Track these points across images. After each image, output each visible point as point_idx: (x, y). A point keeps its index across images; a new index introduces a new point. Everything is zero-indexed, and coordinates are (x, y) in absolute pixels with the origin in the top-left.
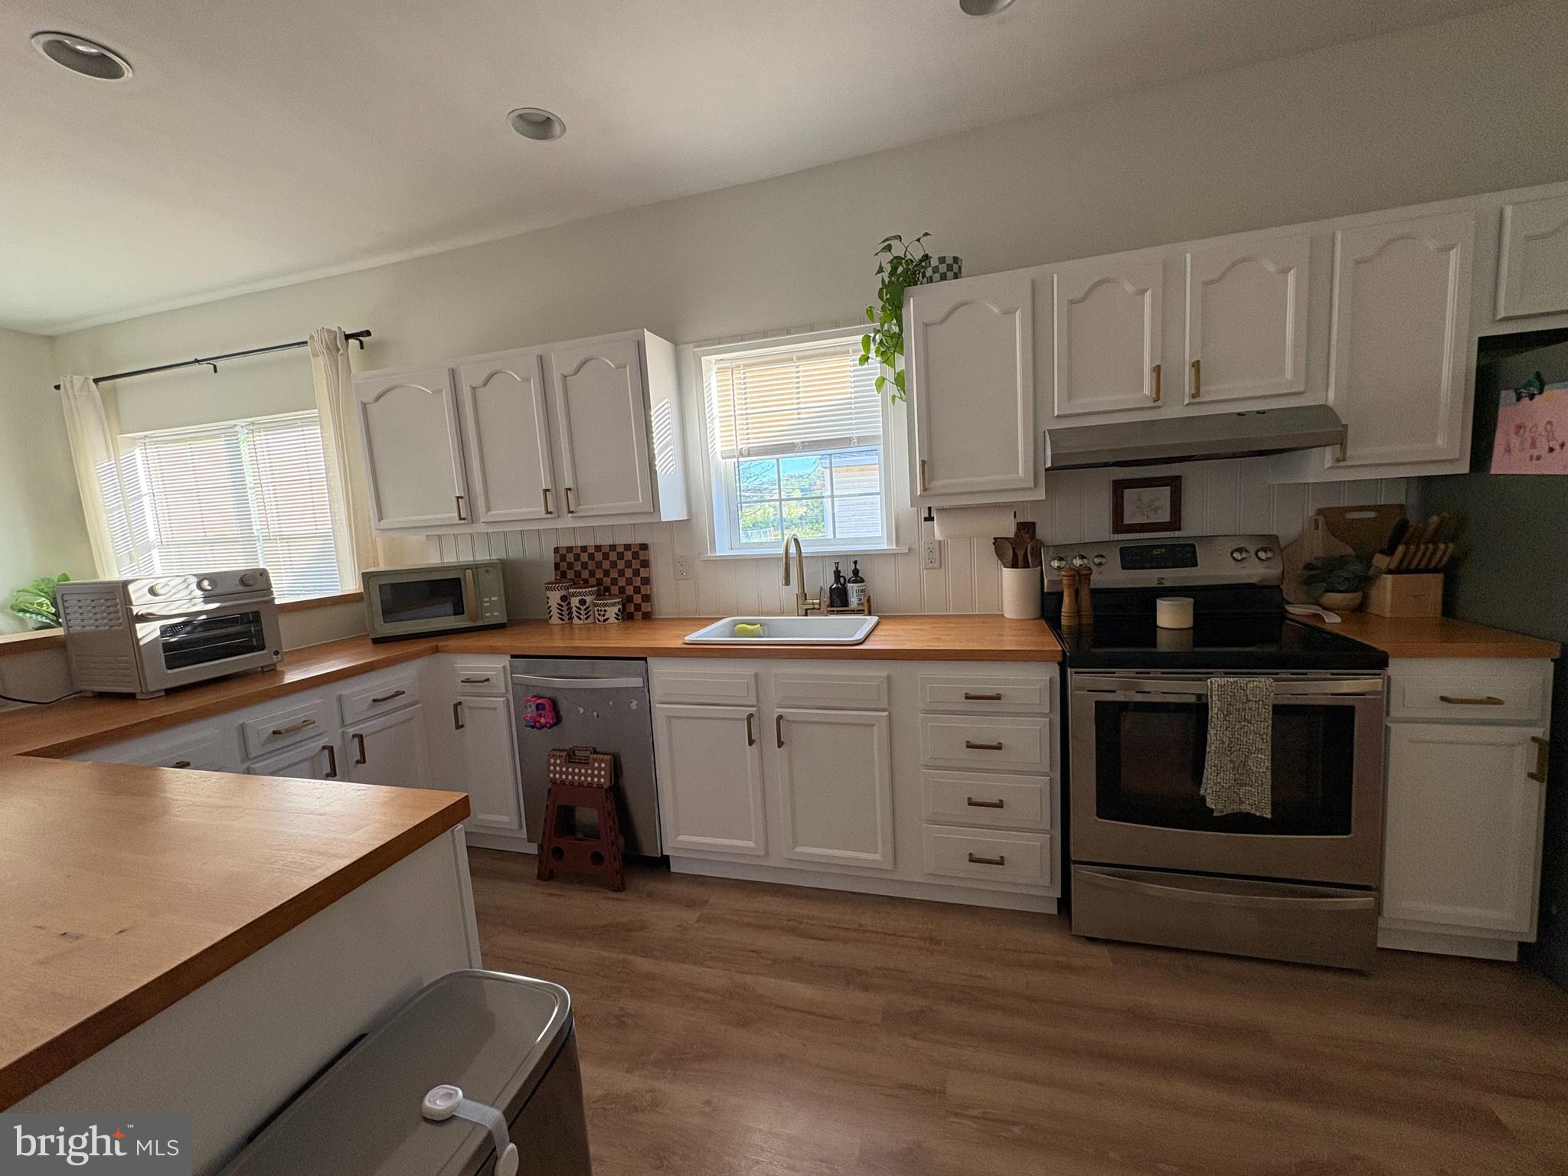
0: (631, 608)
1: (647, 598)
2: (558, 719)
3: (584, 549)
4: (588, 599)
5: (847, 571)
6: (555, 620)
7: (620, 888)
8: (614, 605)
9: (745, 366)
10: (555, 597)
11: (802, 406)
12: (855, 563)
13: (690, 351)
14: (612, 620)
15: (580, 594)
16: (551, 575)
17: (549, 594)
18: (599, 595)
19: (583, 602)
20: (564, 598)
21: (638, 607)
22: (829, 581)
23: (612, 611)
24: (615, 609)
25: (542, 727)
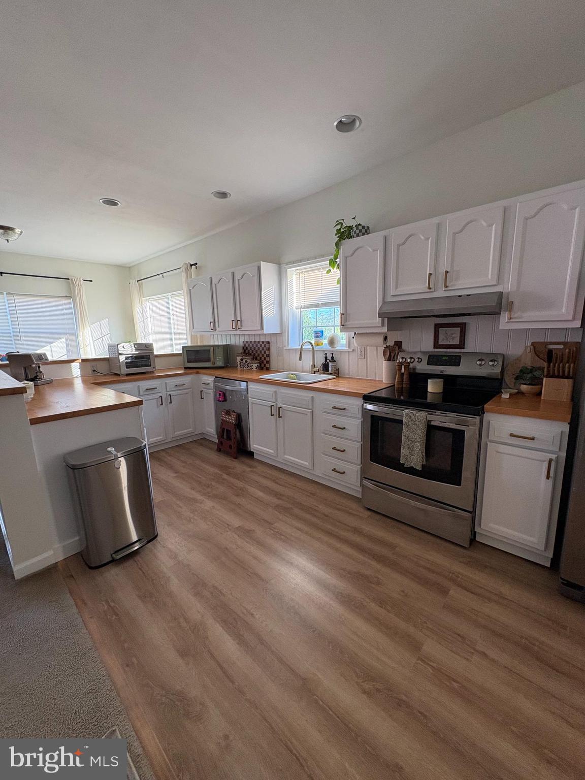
0: (263, 365)
1: (268, 362)
2: (225, 400)
3: (251, 342)
4: (248, 360)
5: (329, 357)
6: (239, 367)
7: (235, 458)
8: (256, 363)
9: (305, 272)
10: (239, 359)
11: (323, 288)
12: (332, 354)
13: (284, 266)
14: (254, 369)
15: (246, 358)
16: (241, 351)
17: (237, 357)
18: (253, 359)
19: (246, 362)
20: (242, 360)
21: (265, 365)
22: (323, 361)
23: (255, 366)
24: (256, 365)
25: (220, 401)
